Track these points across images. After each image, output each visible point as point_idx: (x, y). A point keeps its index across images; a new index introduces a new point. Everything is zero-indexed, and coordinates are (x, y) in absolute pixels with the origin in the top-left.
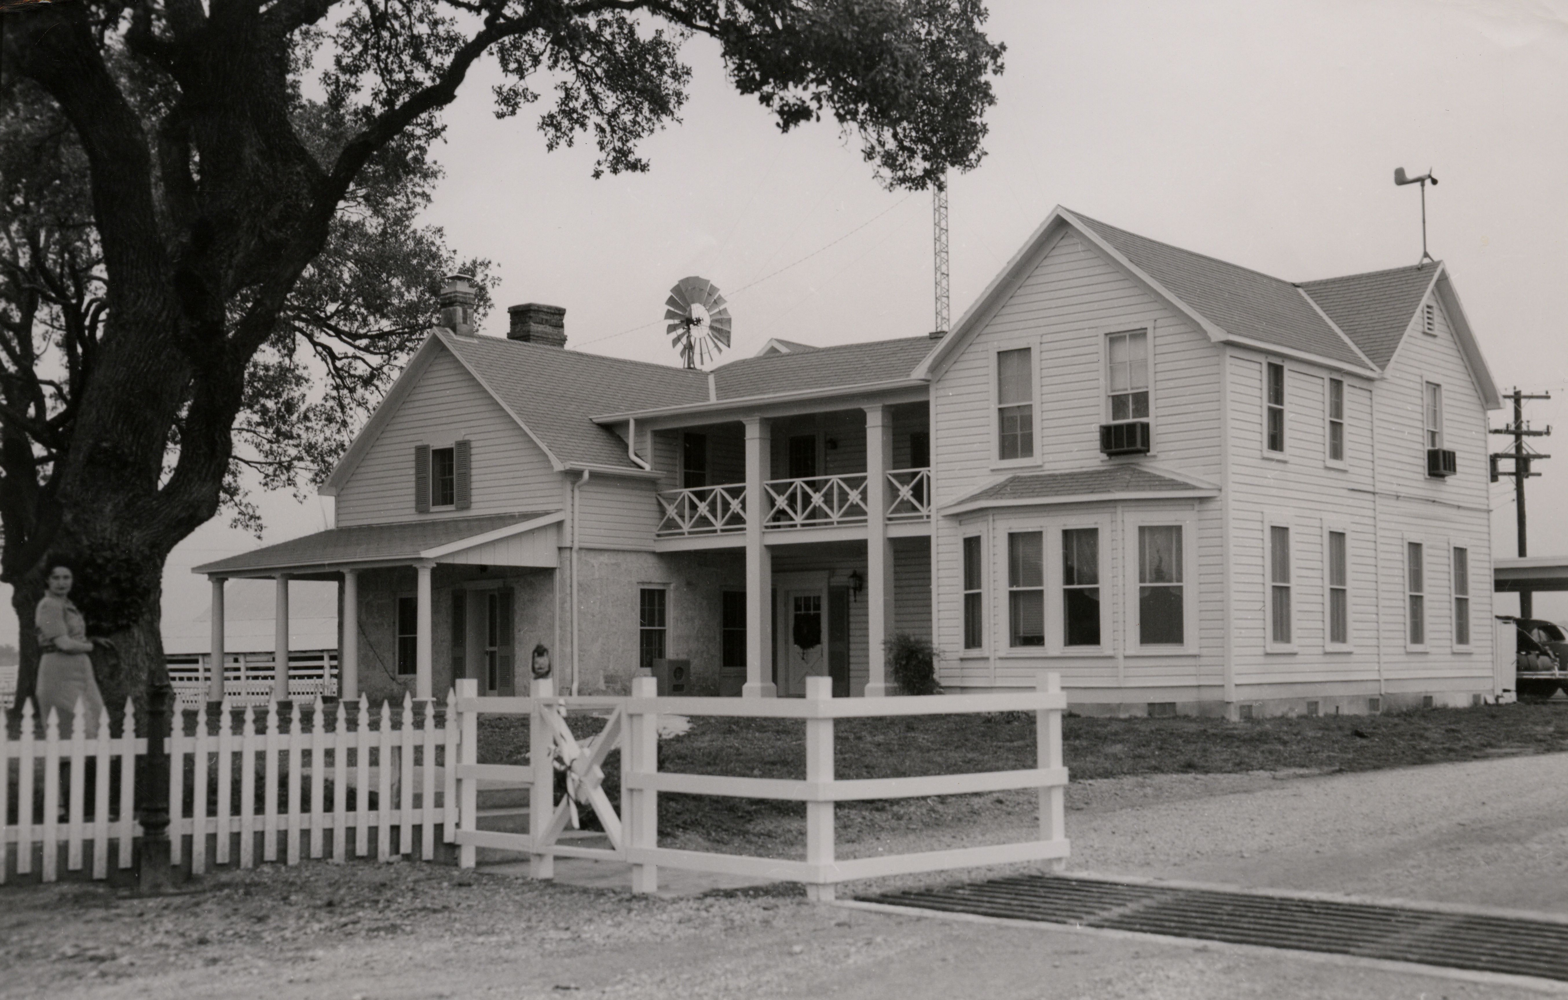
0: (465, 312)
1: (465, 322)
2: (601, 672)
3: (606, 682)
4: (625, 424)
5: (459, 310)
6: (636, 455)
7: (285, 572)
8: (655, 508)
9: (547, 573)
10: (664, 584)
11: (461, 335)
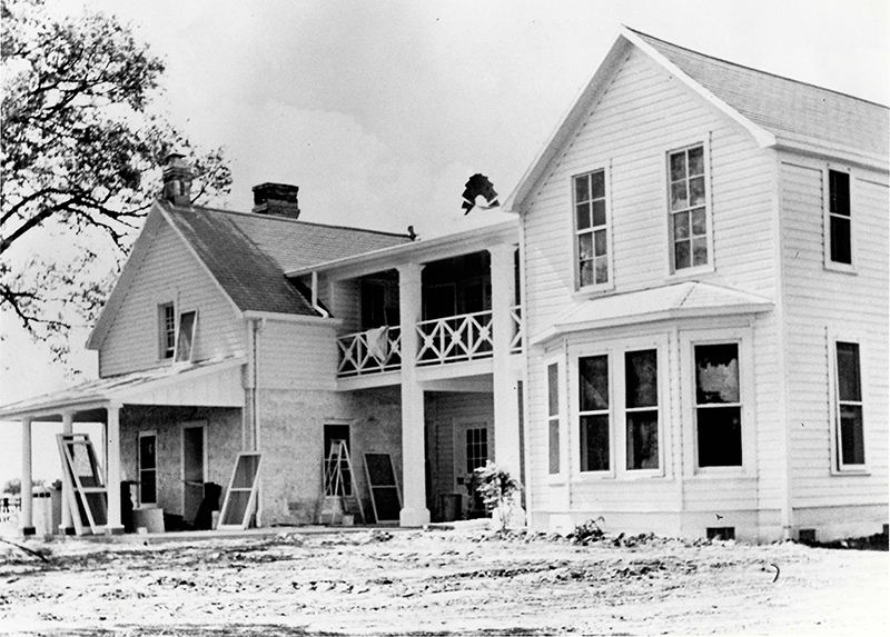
0: (182, 184)
1: (182, 194)
2: (286, 500)
3: (290, 509)
4: (308, 277)
5: (177, 183)
6: (319, 304)
7: (29, 415)
8: (337, 352)
9: (233, 411)
10: (348, 420)
11: (179, 205)
